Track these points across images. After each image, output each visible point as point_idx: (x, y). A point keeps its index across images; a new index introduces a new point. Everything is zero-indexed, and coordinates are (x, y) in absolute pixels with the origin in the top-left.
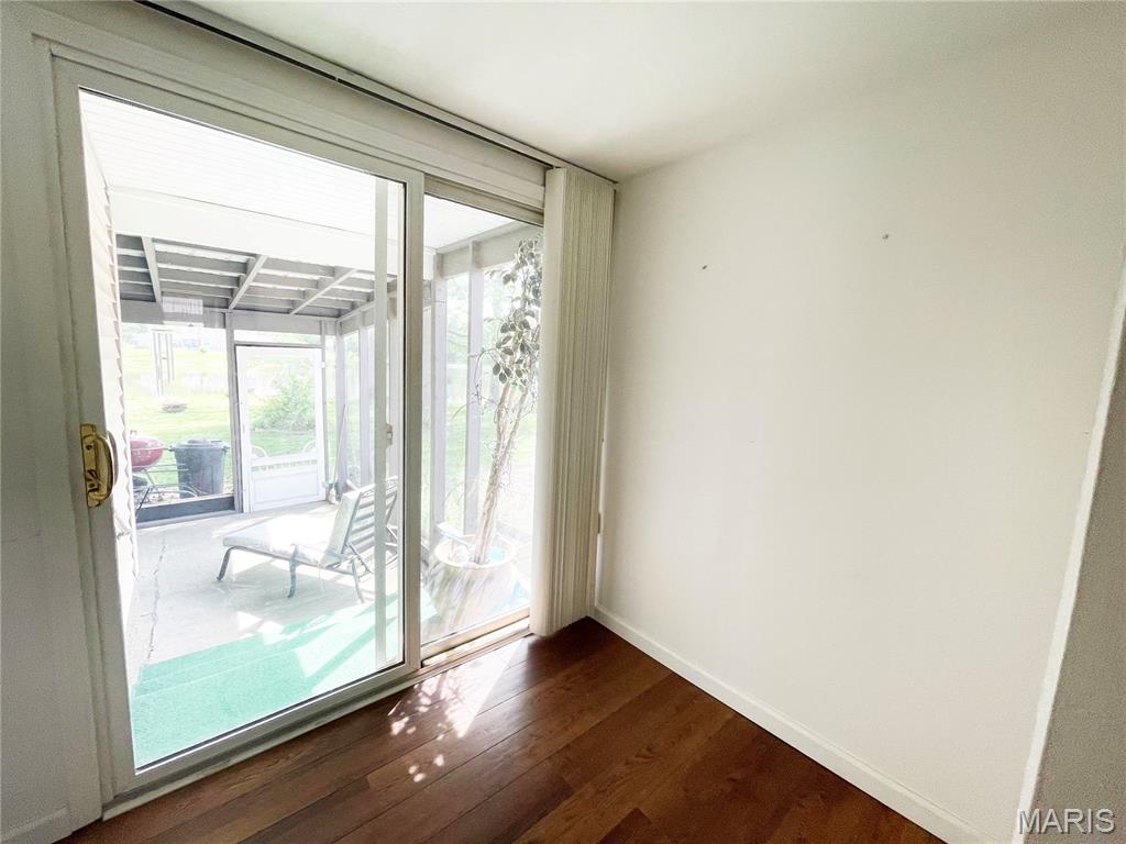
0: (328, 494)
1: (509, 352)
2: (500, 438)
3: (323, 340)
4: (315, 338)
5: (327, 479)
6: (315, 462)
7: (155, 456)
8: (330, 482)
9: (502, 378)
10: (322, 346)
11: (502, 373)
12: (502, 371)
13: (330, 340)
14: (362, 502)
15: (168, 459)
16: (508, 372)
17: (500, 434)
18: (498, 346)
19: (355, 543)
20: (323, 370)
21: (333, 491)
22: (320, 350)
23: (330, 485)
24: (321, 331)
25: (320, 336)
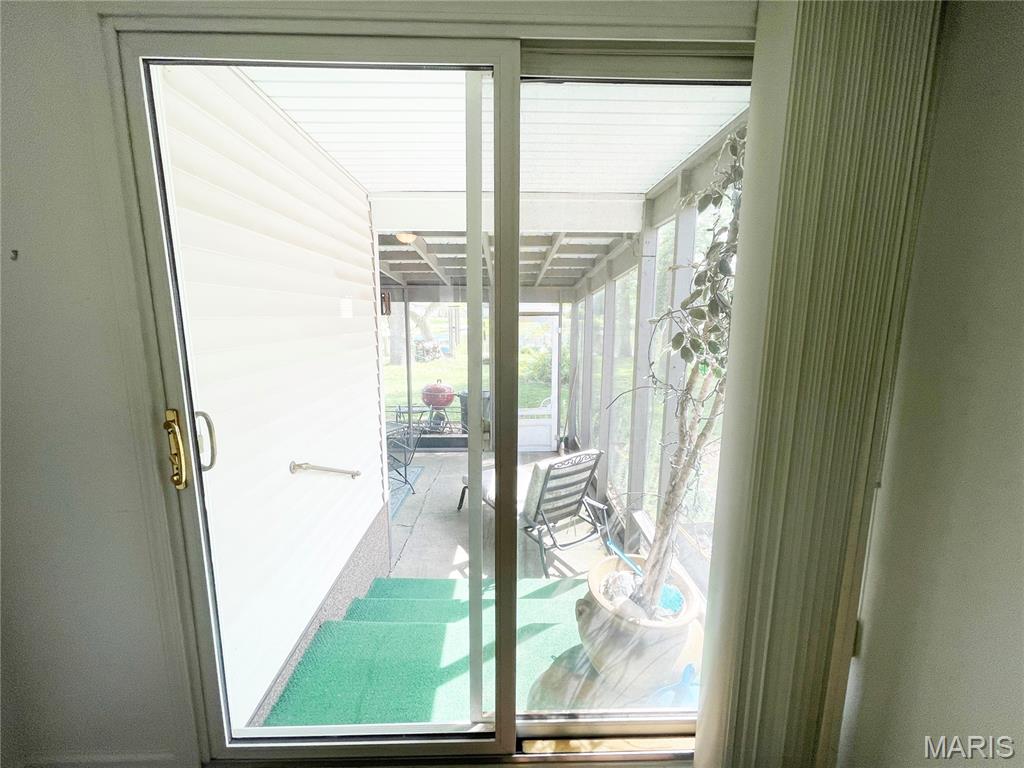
0: (559, 447)
1: (698, 315)
2: (683, 441)
3: (561, 308)
4: (553, 307)
5: (559, 433)
6: (550, 416)
7: (450, 399)
8: (562, 435)
9: (686, 355)
10: (559, 314)
11: (686, 347)
12: (686, 343)
13: (567, 307)
14: (553, 473)
15: (457, 403)
16: (696, 346)
17: (683, 435)
18: (684, 306)
19: (547, 511)
20: (560, 335)
21: (563, 444)
22: (557, 317)
23: (561, 439)
24: (559, 300)
25: (558, 304)
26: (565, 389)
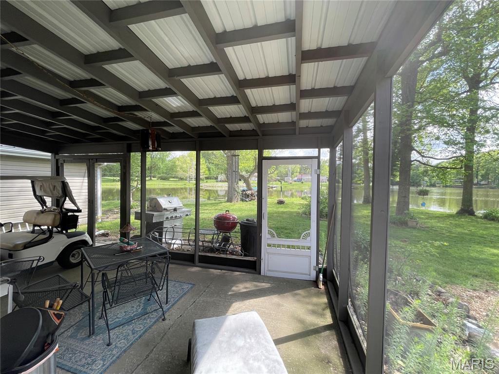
0: (317, 277)
3: (319, 153)
4: (313, 152)
5: (318, 263)
6: (309, 248)
7: (234, 225)
8: (320, 266)
10: (318, 158)
20: (318, 175)
21: (321, 276)
22: (317, 160)
23: (320, 269)
24: (319, 146)
25: (317, 149)
26: (324, 223)
